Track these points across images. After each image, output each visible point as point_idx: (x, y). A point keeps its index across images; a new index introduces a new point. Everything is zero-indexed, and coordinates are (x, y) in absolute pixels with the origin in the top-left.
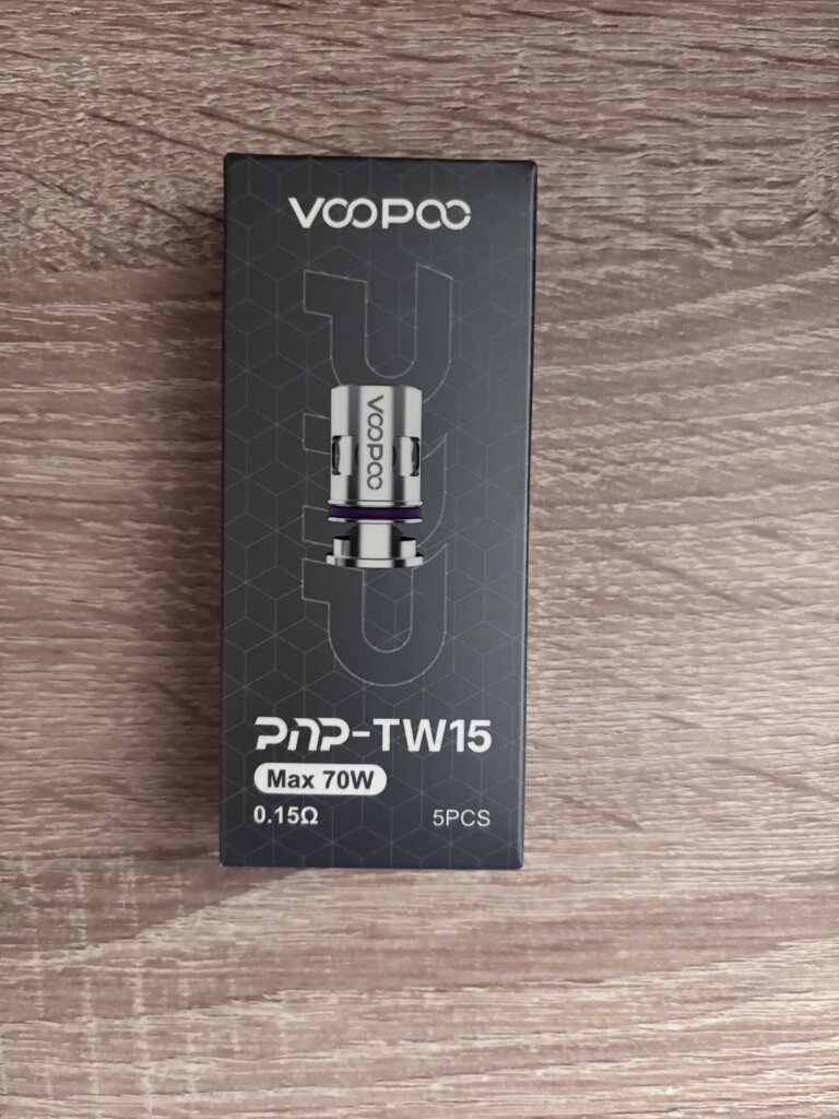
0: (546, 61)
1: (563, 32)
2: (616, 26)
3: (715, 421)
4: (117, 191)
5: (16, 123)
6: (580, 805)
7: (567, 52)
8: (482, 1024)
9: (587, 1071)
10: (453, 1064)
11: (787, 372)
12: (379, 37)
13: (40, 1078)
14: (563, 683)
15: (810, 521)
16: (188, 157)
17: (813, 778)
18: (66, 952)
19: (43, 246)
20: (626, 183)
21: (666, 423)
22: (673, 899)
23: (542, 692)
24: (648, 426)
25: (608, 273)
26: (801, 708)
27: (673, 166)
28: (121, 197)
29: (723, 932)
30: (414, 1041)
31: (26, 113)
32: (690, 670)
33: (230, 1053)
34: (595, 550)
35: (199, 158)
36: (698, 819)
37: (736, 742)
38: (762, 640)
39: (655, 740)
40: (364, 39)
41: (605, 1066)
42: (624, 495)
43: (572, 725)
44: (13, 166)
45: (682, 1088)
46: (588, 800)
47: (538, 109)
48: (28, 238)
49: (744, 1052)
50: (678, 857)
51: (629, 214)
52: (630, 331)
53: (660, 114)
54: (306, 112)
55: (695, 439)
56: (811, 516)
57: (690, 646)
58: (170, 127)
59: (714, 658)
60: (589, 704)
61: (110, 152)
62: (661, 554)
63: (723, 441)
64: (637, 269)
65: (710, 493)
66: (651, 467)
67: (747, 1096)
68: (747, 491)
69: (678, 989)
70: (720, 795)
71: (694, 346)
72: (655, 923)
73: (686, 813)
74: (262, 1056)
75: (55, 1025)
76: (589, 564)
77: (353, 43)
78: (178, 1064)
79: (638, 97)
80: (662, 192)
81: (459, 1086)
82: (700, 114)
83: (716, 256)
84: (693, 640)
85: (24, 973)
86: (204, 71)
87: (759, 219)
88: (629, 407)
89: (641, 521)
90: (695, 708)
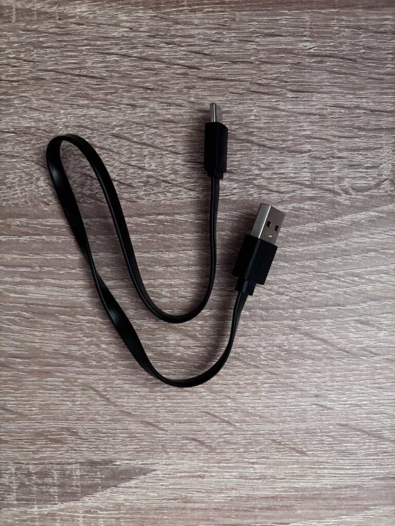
0: (266, 113)
1: (274, 100)
2: (298, 97)
3: (341, 273)
4: (75, 170)
5: (32, 140)
6: (280, 443)
7: (276, 109)
11: (375, 251)
12: (192, 102)
14: (272, 390)
15: (385, 318)
16: (107, 155)
17: (386, 434)
18: (49, 506)
19: (43, 194)
20: (302, 166)
21: (319, 274)
22: (322, 487)
23: (263, 394)
24: (311, 275)
25: (293, 207)
26: (381, 402)
27: (323, 159)
28: (77, 172)
29: (344, 502)
31: (36, 135)
32: (329, 384)
34: (287, 331)
35: (111, 155)
36: (334, 452)
37: (351, 417)
38: (362, 371)
39: (314, 415)
40: (185, 103)
42: (300, 305)
43: (276, 408)
44: (30, 159)
46: (283, 442)
47: (262, 134)
48: (36, 190)
50: (324, 468)
51: (304, 180)
52: (303, 233)
53: (318, 136)
54: (159, 135)
55: (332, 281)
56: (385, 315)
57: (329, 373)
58: (99, 142)
59: (340, 378)
60: (284, 399)
61: (73, 153)
62: (317, 332)
63: (345, 282)
64: (307, 205)
65: (339, 305)
66: (312, 293)
68: (356, 304)
70: (344, 440)
71: (332, 239)
73: (328, 449)
76: (285, 336)
77: (180, 105)
79: (307, 129)
80: (318, 170)
82: (335, 136)
83: (343, 199)
84: (331, 370)
85: (30, 514)
86: (115, 117)
87: (361, 183)
88: (302, 267)
89: (308, 318)
90: (331, 401)
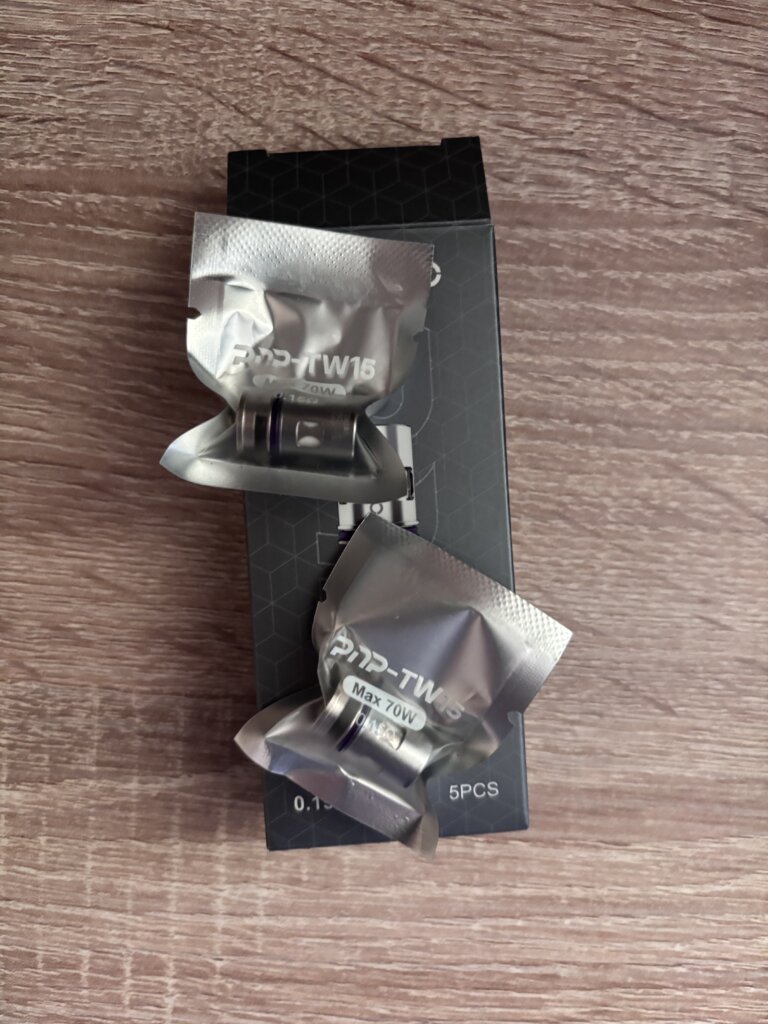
0: (659, 51)
1: (676, 30)
2: (720, 31)
4: (284, 115)
5: (201, 46)
6: (626, 688)
7: (677, 47)
8: (521, 874)
9: (608, 924)
10: (493, 907)
12: (522, 13)
13: (122, 893)
14: (623, 581)
16: (349, 94)
18: (162, 779)
19: (214, 155)
20: (717, 160)
21: (729, 368)
22: (697, 778)
23: (605, 588)
24: (714, 367)
25: (694, 236)
27: (756, 151)
28: (286, 121)
29: (736, 811)
30: (462, 884)
31: (211, 38)
32: (729, 580)
33: (298, 882)
34: (661, 469)
35: (357, 96)
36: (725, 710)
37: (762, 646)
39: (695, 637)
40: (509, 13)
41: (625, 921)
42: (690, 424)
43: (626, 618)
44: (194, 82)
45: (688, 946)
46: (633, 684)
47: (650, 89)
48: (202, 146)
49: (744, 918)
50: (705, 741)
51: (717, 187)
52: (707, 287)
53: (750, 107)
54: (455, 69)
55: (752, 384)
57: (731, 560)
58: (336, 67)
59: (750, 571)
60: (642, 601)
61: (281, 81)
62: (715, 478)
64: (719, 235)
66: (714, 402)
67: (743, 957)
69: (694, 858)
70: (745, 691)
71: (759, 305)
72: (679, 798)
73: (714, 704)
74: (326, 887)
75: (143, 845)
76: (655, 481)
77: (499, 15)
78: (251, 888)
79: (732, 91)
80: (746, 172)
81: (496, 928)
84: (734, 554)
85: (121, 795)
86: (370, 23)
88: (699, 350)
89: (702, 448)
90: (730, 613)
